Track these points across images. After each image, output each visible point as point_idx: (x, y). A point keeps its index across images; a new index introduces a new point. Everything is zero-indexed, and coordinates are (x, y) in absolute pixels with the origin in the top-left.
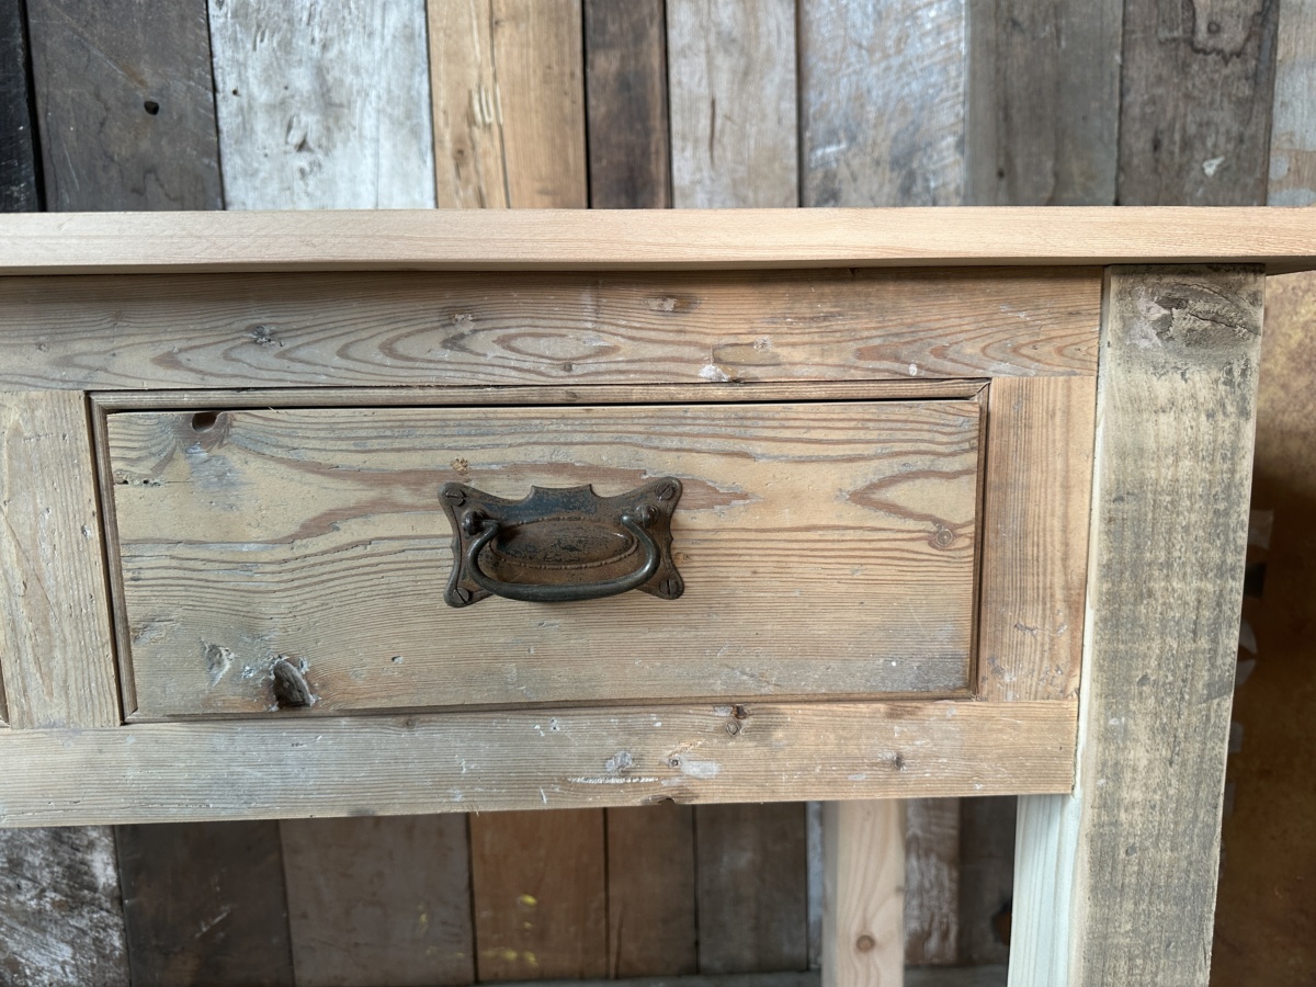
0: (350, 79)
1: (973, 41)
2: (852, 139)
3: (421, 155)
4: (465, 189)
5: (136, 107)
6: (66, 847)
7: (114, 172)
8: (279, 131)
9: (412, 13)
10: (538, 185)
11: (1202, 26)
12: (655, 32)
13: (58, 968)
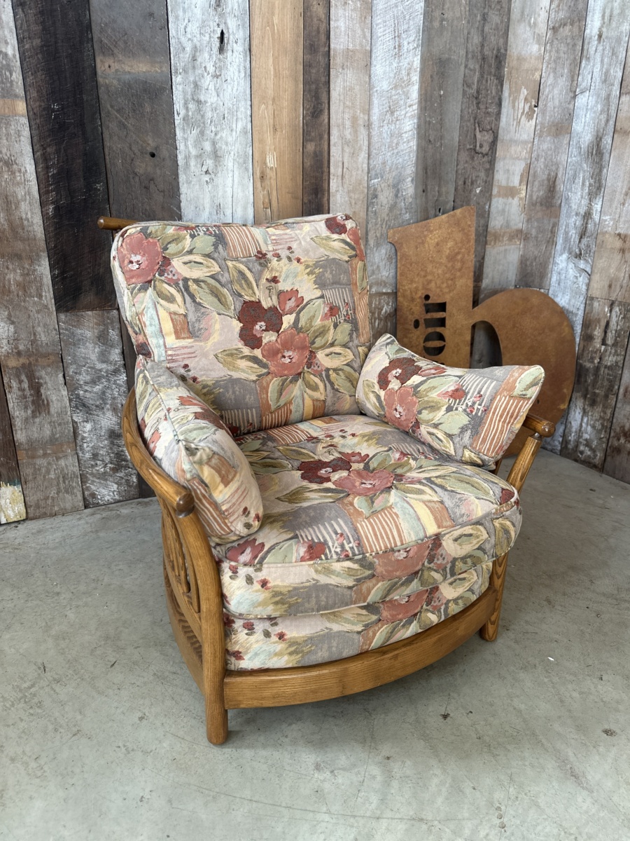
0: (224, 147)
1: (418, 145)
2: (382, 177)
3: (249, 177)
4: (263, 191)
5: (146, 154)
6: (115, 446)
7: (137, 179)
8: (199, 166)
9: (247, 123)
10: (287, 191)
11: (478, 145)
12: (326, 136)
13: (111, 494)
